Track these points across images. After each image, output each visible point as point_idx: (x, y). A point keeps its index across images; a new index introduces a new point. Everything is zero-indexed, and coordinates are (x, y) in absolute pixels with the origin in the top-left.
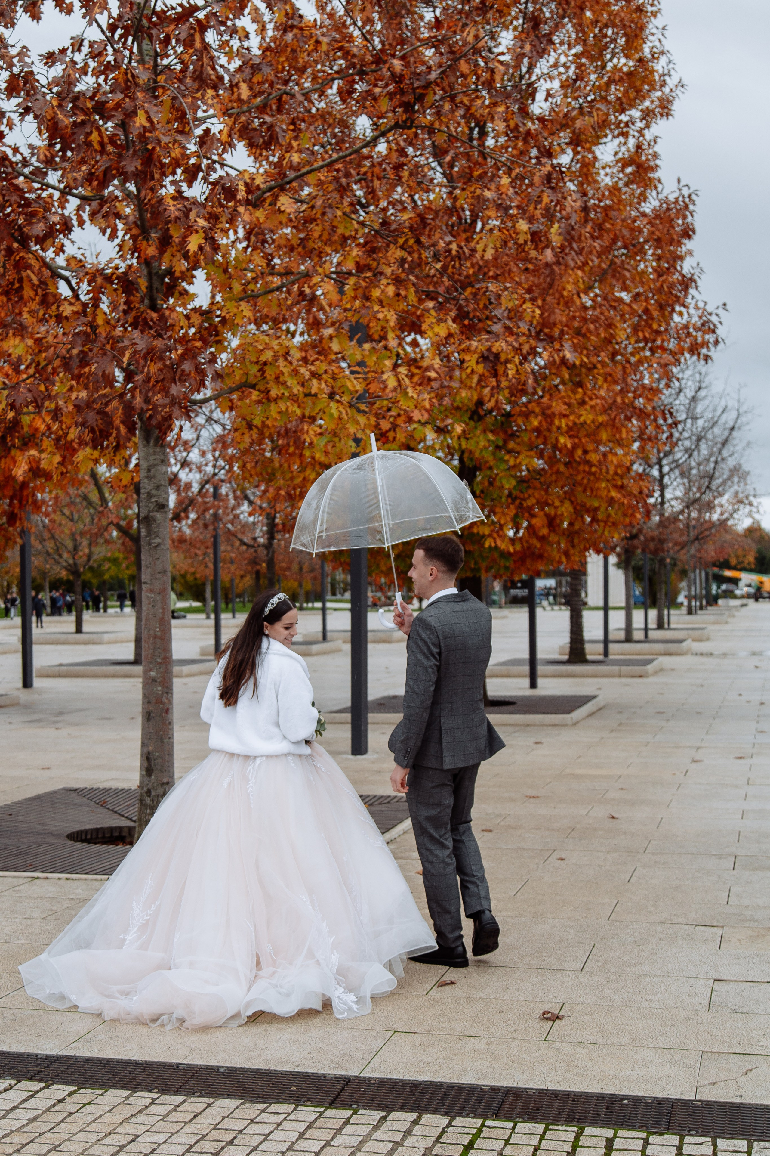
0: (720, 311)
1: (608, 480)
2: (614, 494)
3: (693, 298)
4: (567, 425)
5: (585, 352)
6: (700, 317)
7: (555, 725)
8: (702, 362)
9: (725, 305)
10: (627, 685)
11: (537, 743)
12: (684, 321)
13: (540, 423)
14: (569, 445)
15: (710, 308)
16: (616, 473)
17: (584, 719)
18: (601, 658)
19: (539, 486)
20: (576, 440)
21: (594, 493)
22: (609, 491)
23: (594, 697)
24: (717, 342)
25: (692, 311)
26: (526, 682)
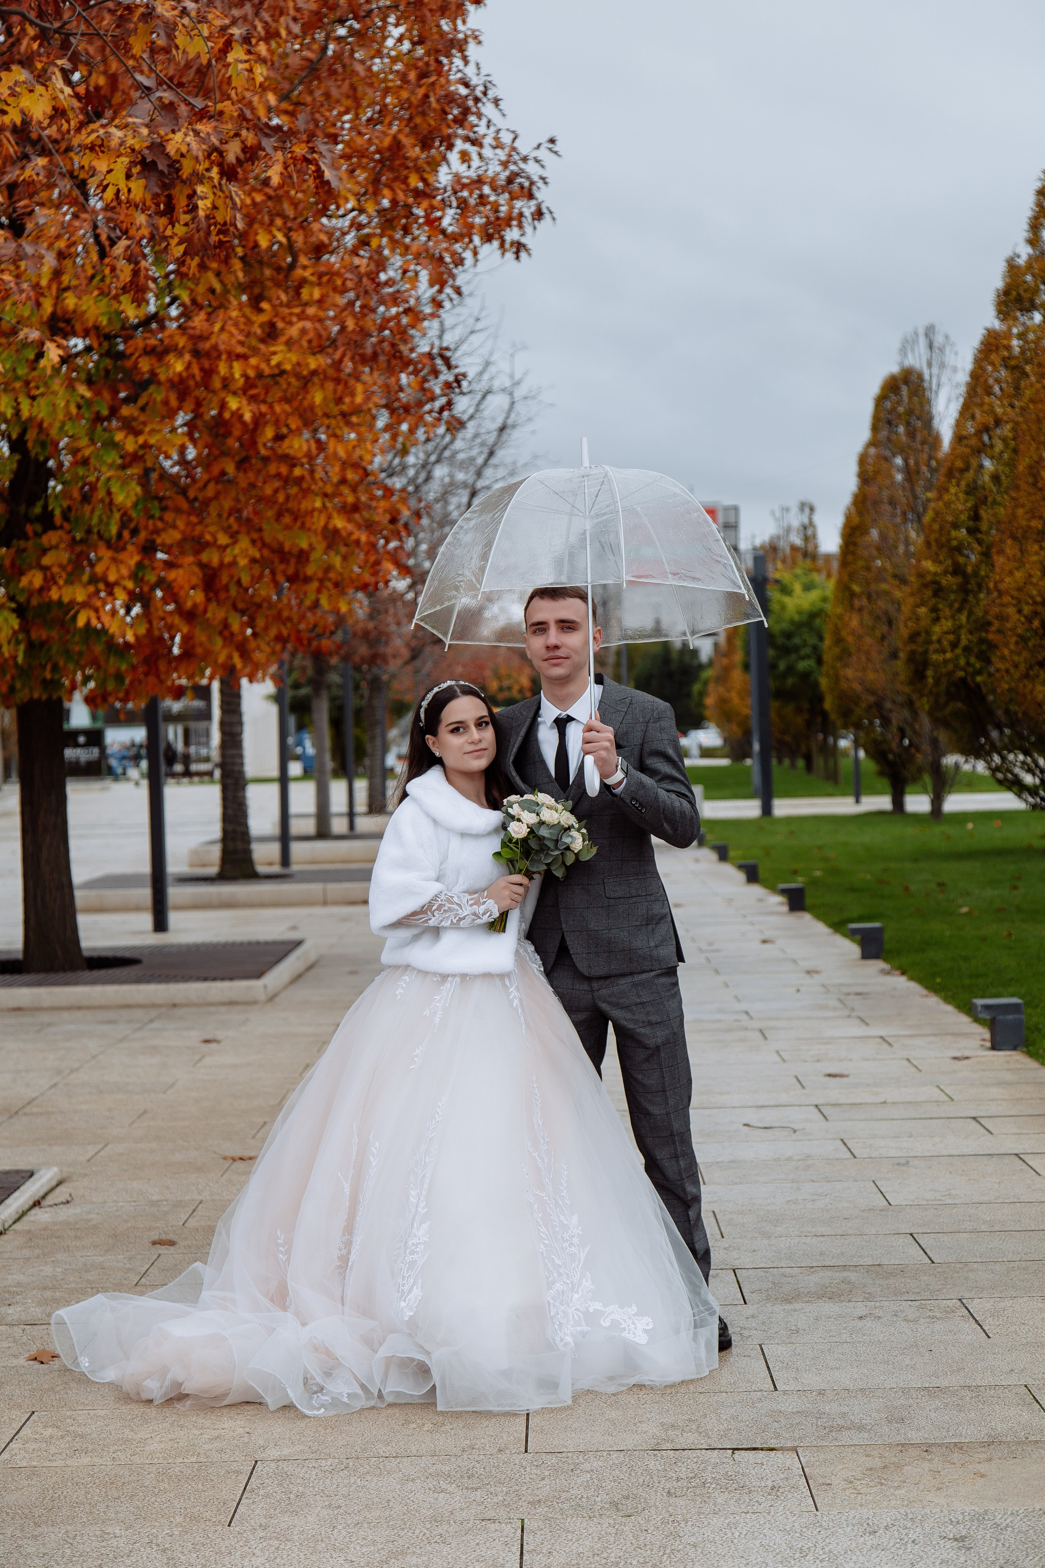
0: (543, 154)
1: (325, 495)
2: (339, 522)
3: (489, 124)
4: (245, 375)
5: (279, 222)
6: (505, 164)
7: (232, 1003)
8: (510, 255)
9: (552, 141)
10: (345, 919)
11: (207, 1041)
12: (472, 174)
13: (188, 367)
14: (248, 416)
15: (524, 146)
16: (343, 481)
17: (285, 988)
18: (276, 869)
19: (185, 506)
20: (264, 408)
21: (300, 519)
22: (329, 517)
23: (298, 943)
24: (539, 214)
25: (487, 152)
26: (146, 920)
